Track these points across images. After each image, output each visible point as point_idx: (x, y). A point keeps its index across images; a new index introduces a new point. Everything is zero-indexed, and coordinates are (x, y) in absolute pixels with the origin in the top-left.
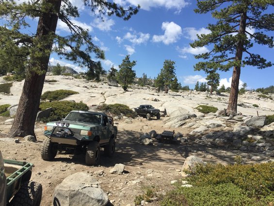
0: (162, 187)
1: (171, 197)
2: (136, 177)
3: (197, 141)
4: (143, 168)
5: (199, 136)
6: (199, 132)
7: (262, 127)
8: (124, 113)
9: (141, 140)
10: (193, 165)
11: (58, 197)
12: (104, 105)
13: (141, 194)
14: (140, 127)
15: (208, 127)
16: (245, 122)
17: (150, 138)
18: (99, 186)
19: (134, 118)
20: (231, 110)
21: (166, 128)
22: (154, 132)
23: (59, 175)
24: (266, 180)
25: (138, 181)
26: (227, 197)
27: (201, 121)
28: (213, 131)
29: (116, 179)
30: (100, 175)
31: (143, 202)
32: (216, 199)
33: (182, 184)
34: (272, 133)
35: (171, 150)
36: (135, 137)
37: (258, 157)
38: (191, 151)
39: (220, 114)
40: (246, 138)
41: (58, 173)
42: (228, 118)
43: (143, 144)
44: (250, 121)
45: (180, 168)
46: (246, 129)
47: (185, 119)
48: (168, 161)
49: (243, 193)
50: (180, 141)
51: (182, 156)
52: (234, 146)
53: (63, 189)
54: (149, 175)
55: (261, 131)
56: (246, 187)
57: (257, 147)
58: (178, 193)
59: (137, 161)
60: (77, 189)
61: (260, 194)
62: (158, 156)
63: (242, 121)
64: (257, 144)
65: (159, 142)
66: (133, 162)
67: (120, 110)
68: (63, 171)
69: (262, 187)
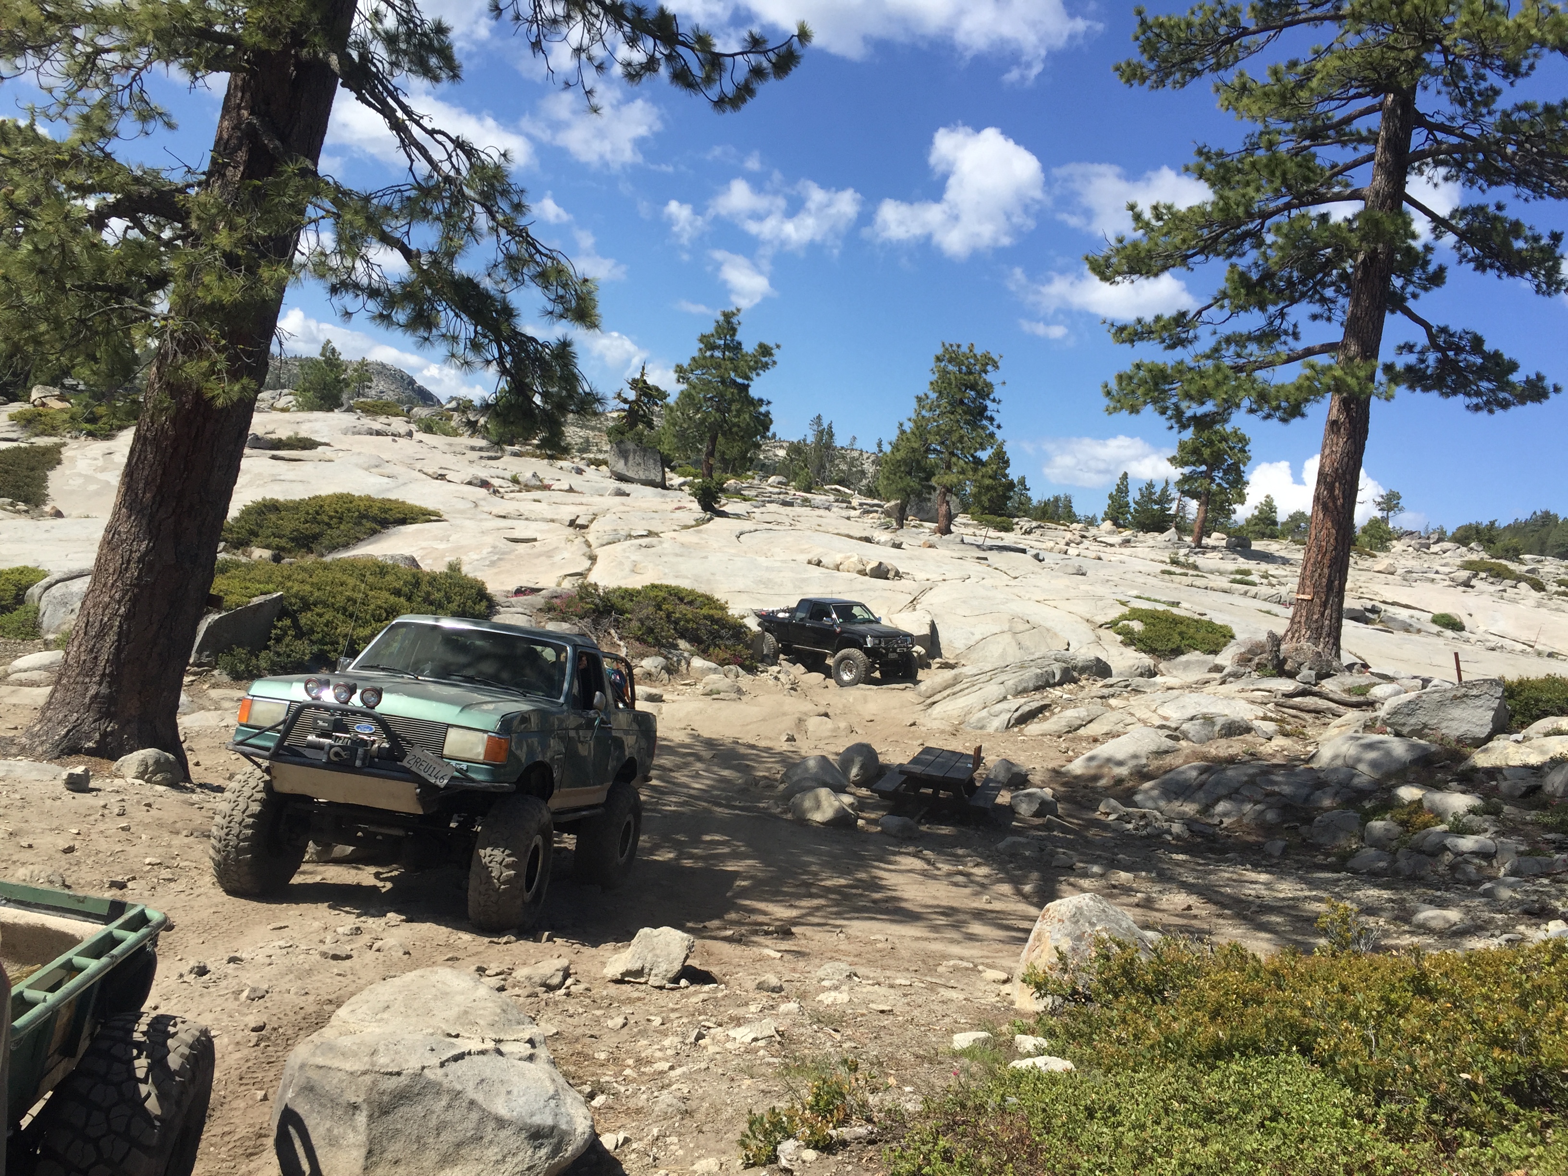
0: (899, 1064)
1: (950, 1128)
2: (753, 1008)
3: (1107, 810)
4: (799, 954)
5: (1119, 781)
6: (1120, 763)
7: (1480, 743)
8: (694, 639)
9: (788, 796)
10: (1083, 946)
11: (302, 1109)
12: (586, 592)
13: (782, 1105)
14: (787, 725)
15: (1176, 734)
16: (1382, 712)
17: (838, 789)
18: (543, 1052)
19: (751, 670)
20: (1305, 644)
21: (931, 733)
22: (865, 752)
23: (310, 984)
24: (1494, 1042)
25: (768, 1027)
26: (1270, 1133)
27: (1134, 700)
28: (1205, 758)
29: (638, 1012)
30: (550, 988)
31: (787, 1148)
32: (1204, 1142)
33: (1014, 1052)
34: (1533, 781)
35: (958, 859)
36: (756, 781)
37: (1454, 915)
38: (1070, 869)
39: (1244, 660)
40: (1388, 804)
41: (310, 972)
42: (1286, 685)
43: (802, 822)
44: (1412, 707)
45: (1008, 963)
46: (1388, 753)
47: (1044, 684)
48: (942, 921)
49: (1360, 1116)
50: (1010, 810)
51: (1019, 892)
52: (1317, 847)
53: (335, 1063)
54: (827, 998)
55: (1475, 770)
56: (1380, 1080)
57: (1448, 857)
58: (992, 1102)
59: (765, 913)
60: (412, 1064)
61: (1459, 1123)
62: (881, 888)
63: (1371, 704)
64: (1450, 841)
65: (892, 812)
66: (739, 923)
67: (676, 623)
68: (335, 957)
69: (1472, 1086)
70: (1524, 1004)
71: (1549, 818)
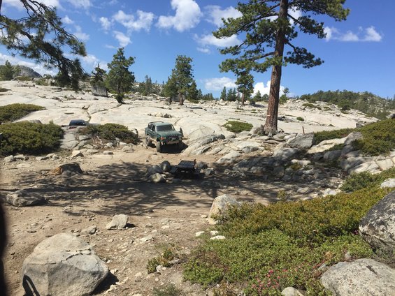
0: (183, 242)
1: (198, 257)
2: (146, 232)
3: (227, 172)
4: (156, 216)
5: (229, 164)
6: (229, 160)
7: (309, 148)
8: (120, 137)
9: (148, 176)
10: (224, 207)
11: (29, 275)
13: (156, 257)
14: (146, 158)
15: (241, 152)
16: (287, 142)
17: (161, 173)
18: (93, 252)
19: (135, 144)
20: (270, 127)
21: (182, 157)
22: (167, 162)
23: (26, 240)
24: (320, 222)
25: (150, 237)
26: (272, 249)
27: (231, 144)
28: (248, 157)
29: (116, 237)
30: (92, 234)
31: (159, 268)
32: (257, 253)
33: (211, 236)
34: (321, 156)
35: (192, 188)
36: (140, 173)
37: (306, 189)
38: (219, 187)
39: (256, 132)
40: (290, 164)
41: (25, 237)
42: (266, 138)
43: (153, 182)
44: (294, 141)
45: (207, 213)
46: (289, 152)
47: (209, 142)
48: (190, 204)
49: (292, 242)
50: (204, 174)
51: (208, 194)
52: (275, 176)
53: (37, 263)
54: (164, 227)
55: (308, 154)
56: (295, 233)
57: (304, 175)
58: (207, 249)
59: (146, 207)
60: (58, 260)
61: (313, 242)
62: (174, 197)
63: (285, 141)
64: (304, 172)
65: (175, 177)
66: (139, 210)
67: (115, 133)
68: (32, 232)
69: (316, 232)
70: (325, 212)
71: (325, 164)
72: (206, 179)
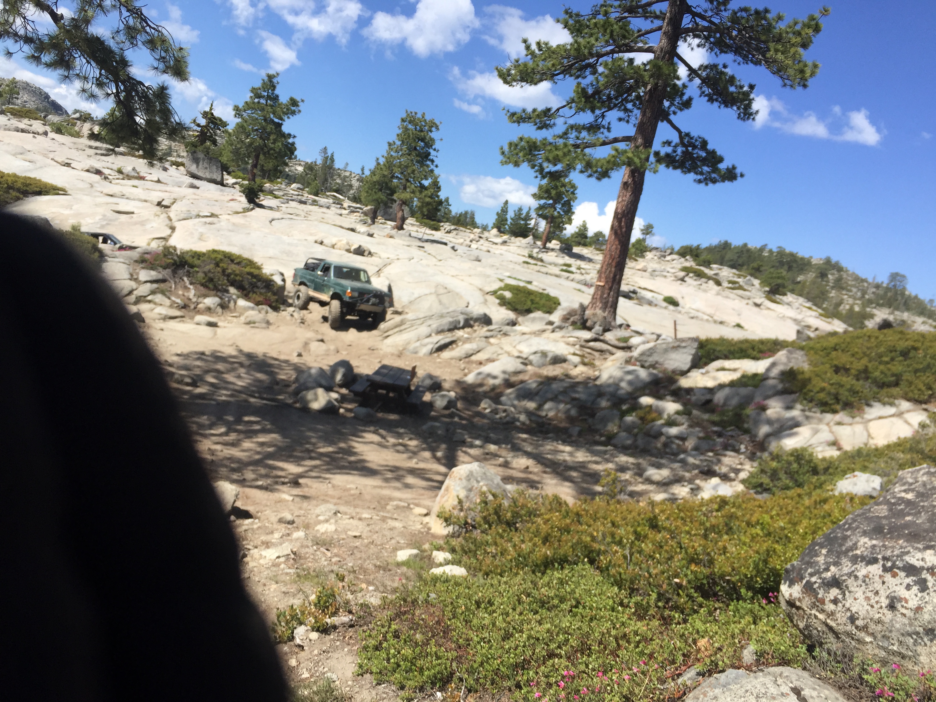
0: (365, 571)
1: (398, 615)
2: (277, 535)
3: (485, 406)
4: (305, 497)
5: (494, 388)
6: (495, 377)
7: (684, 373)
8: (240, 287)
9: (297, 393)
10: (472, 495)
12: (168, 251)
13: (297, 602)
14: (297, 346)
15: (526, 362)
16: (635, 353)
17: (329, 389)
19: (276, 309)
20: (599, 312)
21: (385, 356)
22: (345, 364)
24: (692, 561)
25: (286, 549)
26: (575, 615)
27: (505, 340)
28: (540, 376)
31: (300, 632)
32: (540, 623)
33: (432, 564)
34: (708, 397)
35: (399, 436)
36: (277, 382)
37: (665, 473)
38: (463, 443)
39: (565, 319)
40: (635, 407)
42: (586, 335)
43: (306, 410)
44: (651, 352)
45: (427, 503)
46: (637, 377)
47: (454, 327)
48: (389, 475)
49: (621, 604)
50: (430, 405)
51: (434, 457)
52: (596, 431)
54: (322, 528)
55: (680, 389)
56: (632, 582)
57: (663, 439)
58: (422, 597)
59: (282, 469)
61: (672, 609)
62: (355, 454)
63: (629, 348)
64: (665, 430)
65: (361, 405)
66: (267, 476)
67: (228, 275)
69: (679, 586)
70: (705, 537)
71: (715, 418)
72: (435, 419)
